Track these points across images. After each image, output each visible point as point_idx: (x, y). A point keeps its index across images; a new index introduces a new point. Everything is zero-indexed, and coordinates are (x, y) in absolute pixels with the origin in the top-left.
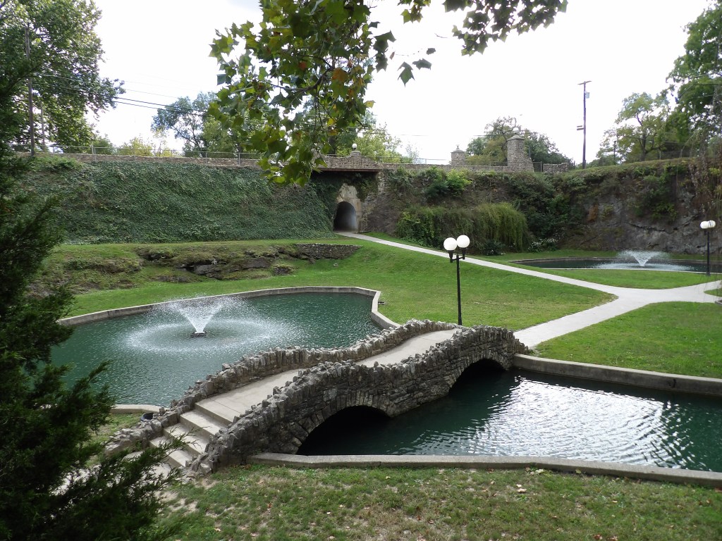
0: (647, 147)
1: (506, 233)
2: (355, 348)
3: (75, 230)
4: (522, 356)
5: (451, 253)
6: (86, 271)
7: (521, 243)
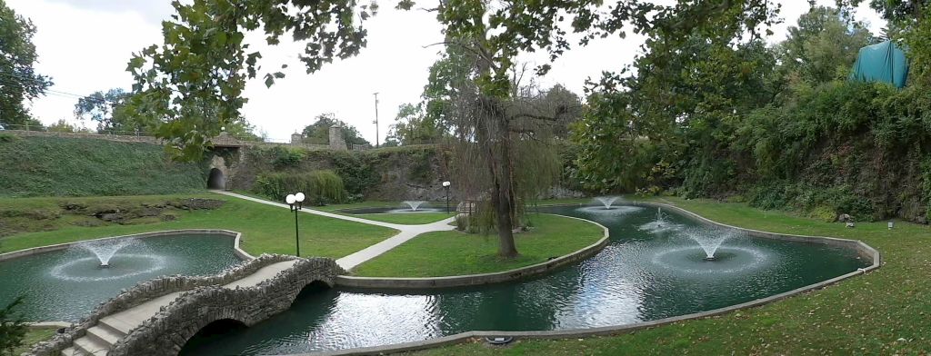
0: (414, 137)
1: (329, 191)
2: (222, 275)
3: (11, 187)
4: (342, 276)
5: (291, 205)
6: (18, 218)
7: (340, 198)
